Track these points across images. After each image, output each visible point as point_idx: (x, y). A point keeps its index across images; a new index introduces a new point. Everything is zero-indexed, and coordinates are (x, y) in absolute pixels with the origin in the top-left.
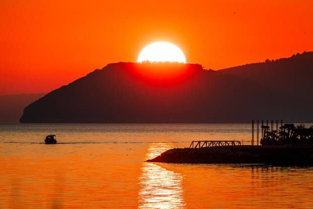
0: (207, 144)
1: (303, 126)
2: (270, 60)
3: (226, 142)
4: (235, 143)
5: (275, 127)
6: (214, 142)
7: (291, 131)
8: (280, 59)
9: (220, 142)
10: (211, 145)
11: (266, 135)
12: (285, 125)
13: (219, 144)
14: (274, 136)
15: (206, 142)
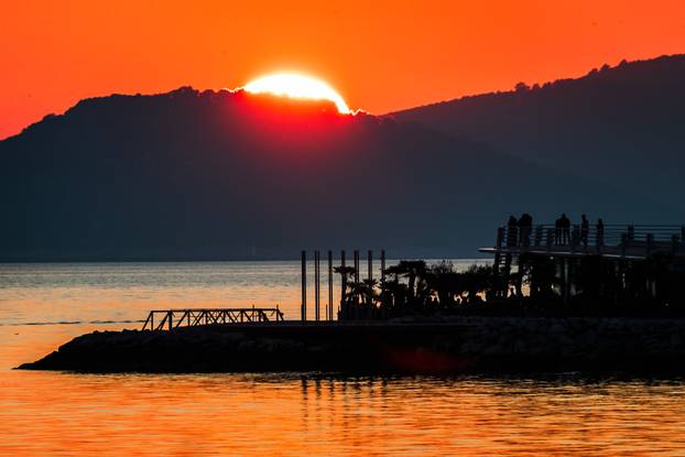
0: (192, 319)
1: (447, 265)
2: (527, 84)
3: (243, 311)
4: (268, 314)
5: (371, 271)
6: (209, 311)
7: (417, 280)
8: (557, 82)
9: (226, 311)
10: (203, 322)
11: (348, 290)
12: (402, 262)
13: (224, 319)
14: (371, 294)
15: (187, 312)
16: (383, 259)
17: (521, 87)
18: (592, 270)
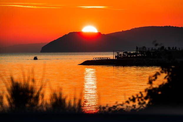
1: (130, 52)
3: (105, 58)
4: (108, 58)
5: (121, 53)
6: (101, 58)
9: (103, 58)
11: (118, 55)
14: (121, 56)
15: (98, 58)
16: (123, 51)
17: (123, 31)
18: (148, 53)
